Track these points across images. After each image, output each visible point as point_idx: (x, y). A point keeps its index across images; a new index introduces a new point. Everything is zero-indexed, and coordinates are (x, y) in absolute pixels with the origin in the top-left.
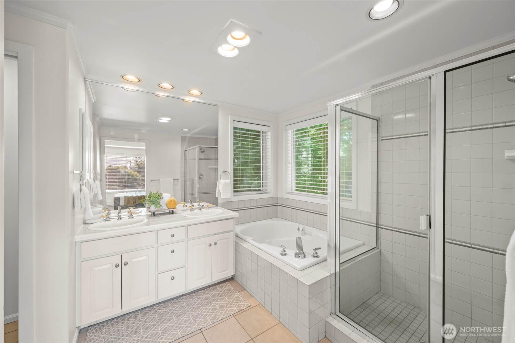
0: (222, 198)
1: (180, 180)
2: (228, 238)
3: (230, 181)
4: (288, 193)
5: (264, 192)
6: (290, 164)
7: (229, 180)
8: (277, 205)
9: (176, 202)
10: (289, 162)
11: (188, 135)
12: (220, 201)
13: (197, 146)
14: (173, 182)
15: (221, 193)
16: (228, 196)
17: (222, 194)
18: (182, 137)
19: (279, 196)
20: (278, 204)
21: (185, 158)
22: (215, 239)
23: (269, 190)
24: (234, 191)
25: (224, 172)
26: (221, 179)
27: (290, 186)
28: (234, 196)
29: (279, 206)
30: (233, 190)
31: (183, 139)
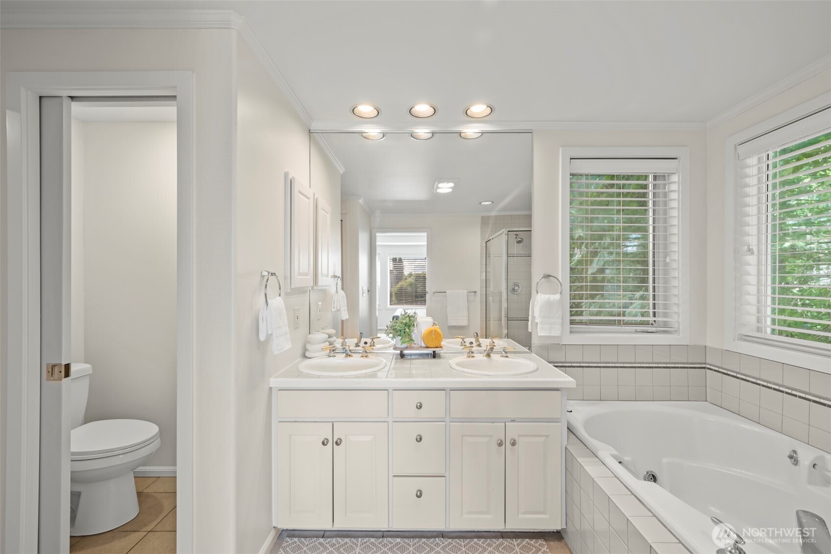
0: (539, 335)
1: (478, 293)
2: (548, 436)
3: (561, 297)
4: (746, 338)
5: (658, 329)
6: (752, 253)
7: (558, 296)
8: (704, 368)
9: (440, 335)
10: (750, 251)
11: (493, 214)
12: (535, 341)
13: (504, 230)
14: (467, 295)
15: (537, 323)
16: (556, 332)
17: (539, 326)
18: (483, 218)
19: (708, 344)
20: (705, 364)
21: (487, 255)
22: (513, 430)
23: (676, 326)
24: (572, 322)
25: (547, 276)
26: (537, 293)
27: (752, 319)
28: (571, 332)
29: (708, 370)
30: (568, 318)
31: (485, 221)
